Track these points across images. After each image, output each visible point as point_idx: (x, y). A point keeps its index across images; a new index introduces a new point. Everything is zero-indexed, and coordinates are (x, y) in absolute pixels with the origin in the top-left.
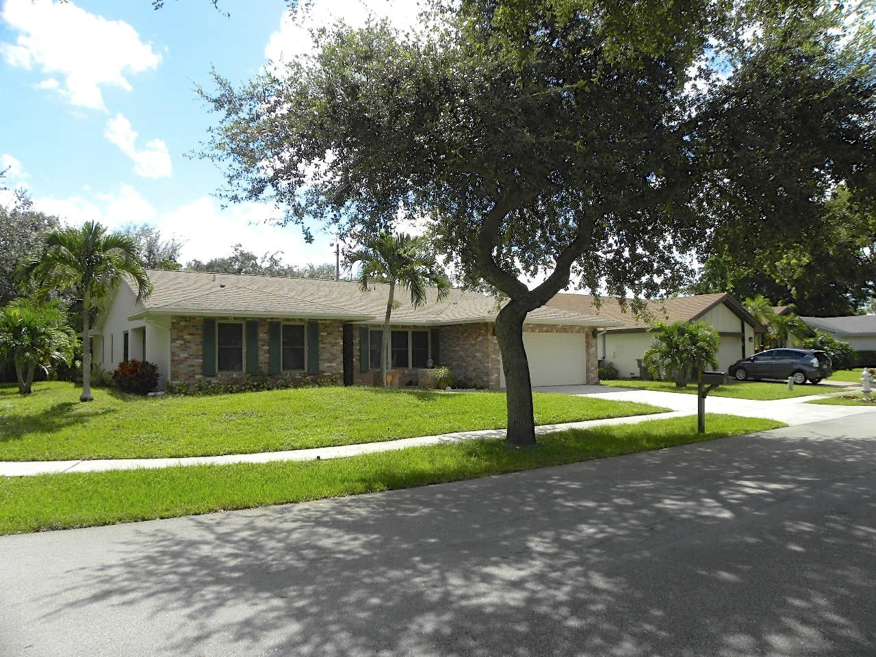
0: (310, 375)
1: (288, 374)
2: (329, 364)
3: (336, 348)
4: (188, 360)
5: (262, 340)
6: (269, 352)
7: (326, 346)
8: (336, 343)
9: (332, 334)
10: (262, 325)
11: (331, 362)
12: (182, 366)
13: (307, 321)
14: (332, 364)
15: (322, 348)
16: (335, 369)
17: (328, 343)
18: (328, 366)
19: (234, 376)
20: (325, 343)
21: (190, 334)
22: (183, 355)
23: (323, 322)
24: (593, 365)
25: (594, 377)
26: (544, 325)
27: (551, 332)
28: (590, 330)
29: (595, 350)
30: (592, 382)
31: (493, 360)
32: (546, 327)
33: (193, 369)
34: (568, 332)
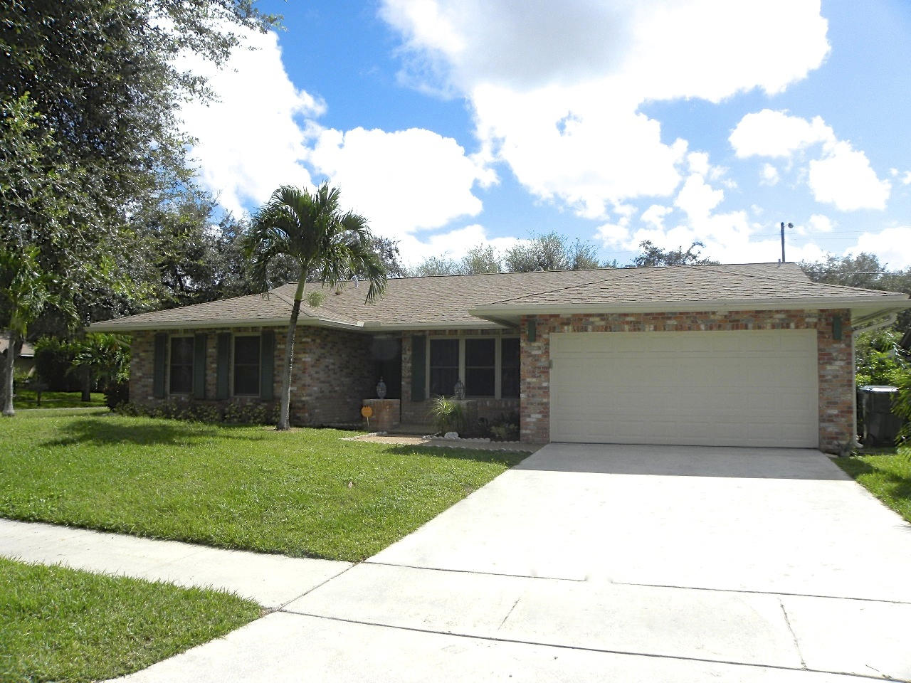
0: (264, 401)
1: (238, 400)
3: (297, 366)
4: (143, 380)
5: (211, 356)
6: (218, 370)
7: (283, 363)
8: (296, 359)
10: (211, 338)
12: (138, 386)
13: (261, 329)
14: (292, 388)
16: (296, 395)
19: (183, 399)
20: (281, 360)
21: (145, 351)
22: (139, 374)
24: (837, 403)
25: (837, 433)
26: (670, 316)
27: (690, 329)
28: (823, 320)
29: (842, 367)
30: (828, 443)
31: (528, 388)
32: (675, 318)
33: (146, 389)
34: (746, 328)
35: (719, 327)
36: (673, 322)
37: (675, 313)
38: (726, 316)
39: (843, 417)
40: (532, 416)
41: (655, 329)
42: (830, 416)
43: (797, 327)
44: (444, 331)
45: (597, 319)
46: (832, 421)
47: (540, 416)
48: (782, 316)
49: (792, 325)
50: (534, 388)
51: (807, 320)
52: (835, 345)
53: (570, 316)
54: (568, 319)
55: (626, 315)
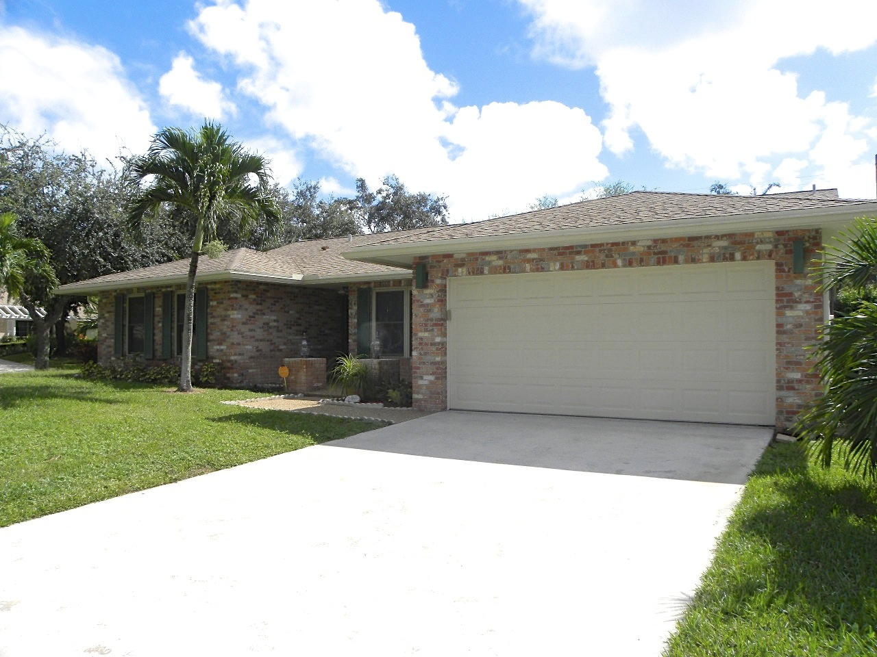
0: (200, 361)
2: (218, 347)
3: (226, 323)
4: (107, 341)
6: (163, 329)
7: (216, 320)
8: (226, 316)
9: (222, 303)
10: (158, 297)
11: (220, 344)
12: (104, 347)
14: (222, 347)
15: (212, 324)
16: (225, 355)
17: (218, 317)
18: (218, 350)
20: (213, 317)
21: (108, 312)
22: (105, 335)
23: (213, 286)
24: (799, 363)
25: (800, 406)
26: (579, 249)
27: (603, 266)
28: (781, 246)
29: (807, 312)
30: (788, 420)
31: (420, 344)
32: (586, 253)
33: (110, 349)
34: (676, 261)
35: (641, 262)
36: (584, 258)
37: (585, 246)
38: (649, 247)
39: (808, 382)
40: (425, 377)
41: (562, 268)
42: (790, 381)
43: (744, 258)
44: (389, 281)
45: (494, 258)
46: (792, 388)
47: (432, 378)
48: (724, 243)
49: (738, 255)
50: (426, 344)
51: (758, 247)
52: (798, 282)
53: (464, 256)
54: (463, 259)
55: (528, 251)
